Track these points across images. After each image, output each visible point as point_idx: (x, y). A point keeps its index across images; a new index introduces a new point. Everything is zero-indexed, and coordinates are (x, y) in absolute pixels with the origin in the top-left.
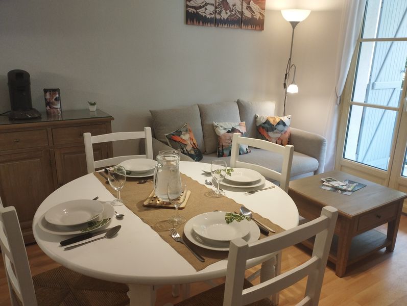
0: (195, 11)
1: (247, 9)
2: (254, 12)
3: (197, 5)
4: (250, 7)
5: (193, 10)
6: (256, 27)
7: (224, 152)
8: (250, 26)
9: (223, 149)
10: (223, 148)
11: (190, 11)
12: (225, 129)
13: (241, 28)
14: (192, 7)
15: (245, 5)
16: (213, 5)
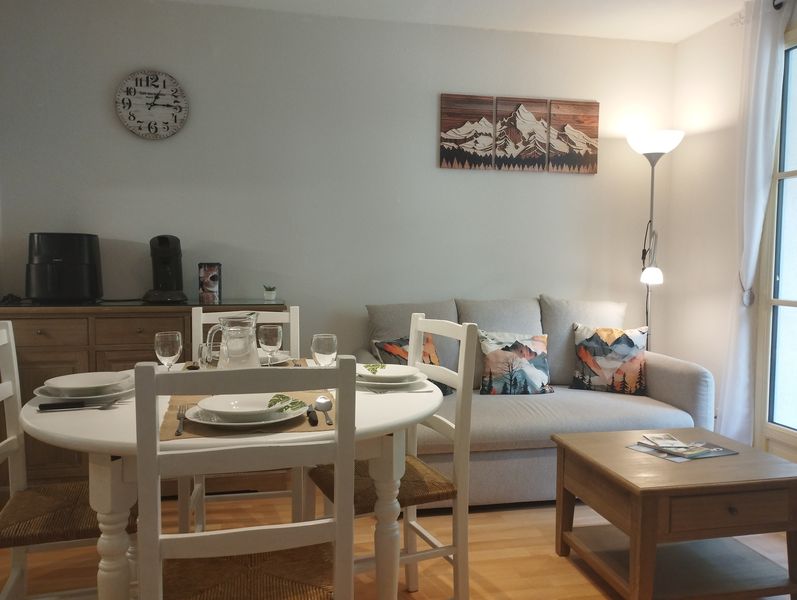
0: (456, 147)
1: (558, 138)
2: (574, 144)
3: (458, 137)
4: (565, 136)
5: (453, 144)
6: (579, 167)
7: (493, 385)
8: (566, 167)
9: (491, 381)
10: (490, 377)
11: (446, 147)
12: (500, 343)
13: (548, 170)
14: (451, 141)
15: (554, 132)
16: (490, 135)
